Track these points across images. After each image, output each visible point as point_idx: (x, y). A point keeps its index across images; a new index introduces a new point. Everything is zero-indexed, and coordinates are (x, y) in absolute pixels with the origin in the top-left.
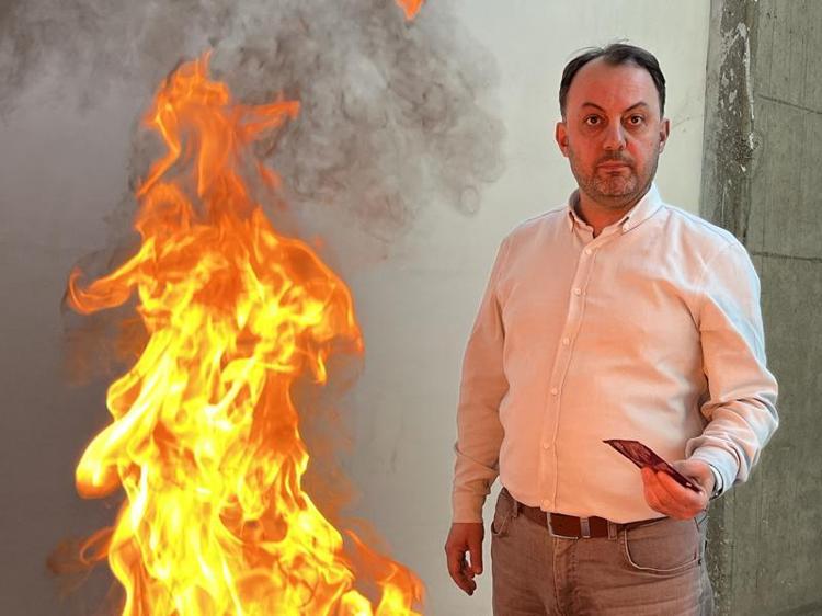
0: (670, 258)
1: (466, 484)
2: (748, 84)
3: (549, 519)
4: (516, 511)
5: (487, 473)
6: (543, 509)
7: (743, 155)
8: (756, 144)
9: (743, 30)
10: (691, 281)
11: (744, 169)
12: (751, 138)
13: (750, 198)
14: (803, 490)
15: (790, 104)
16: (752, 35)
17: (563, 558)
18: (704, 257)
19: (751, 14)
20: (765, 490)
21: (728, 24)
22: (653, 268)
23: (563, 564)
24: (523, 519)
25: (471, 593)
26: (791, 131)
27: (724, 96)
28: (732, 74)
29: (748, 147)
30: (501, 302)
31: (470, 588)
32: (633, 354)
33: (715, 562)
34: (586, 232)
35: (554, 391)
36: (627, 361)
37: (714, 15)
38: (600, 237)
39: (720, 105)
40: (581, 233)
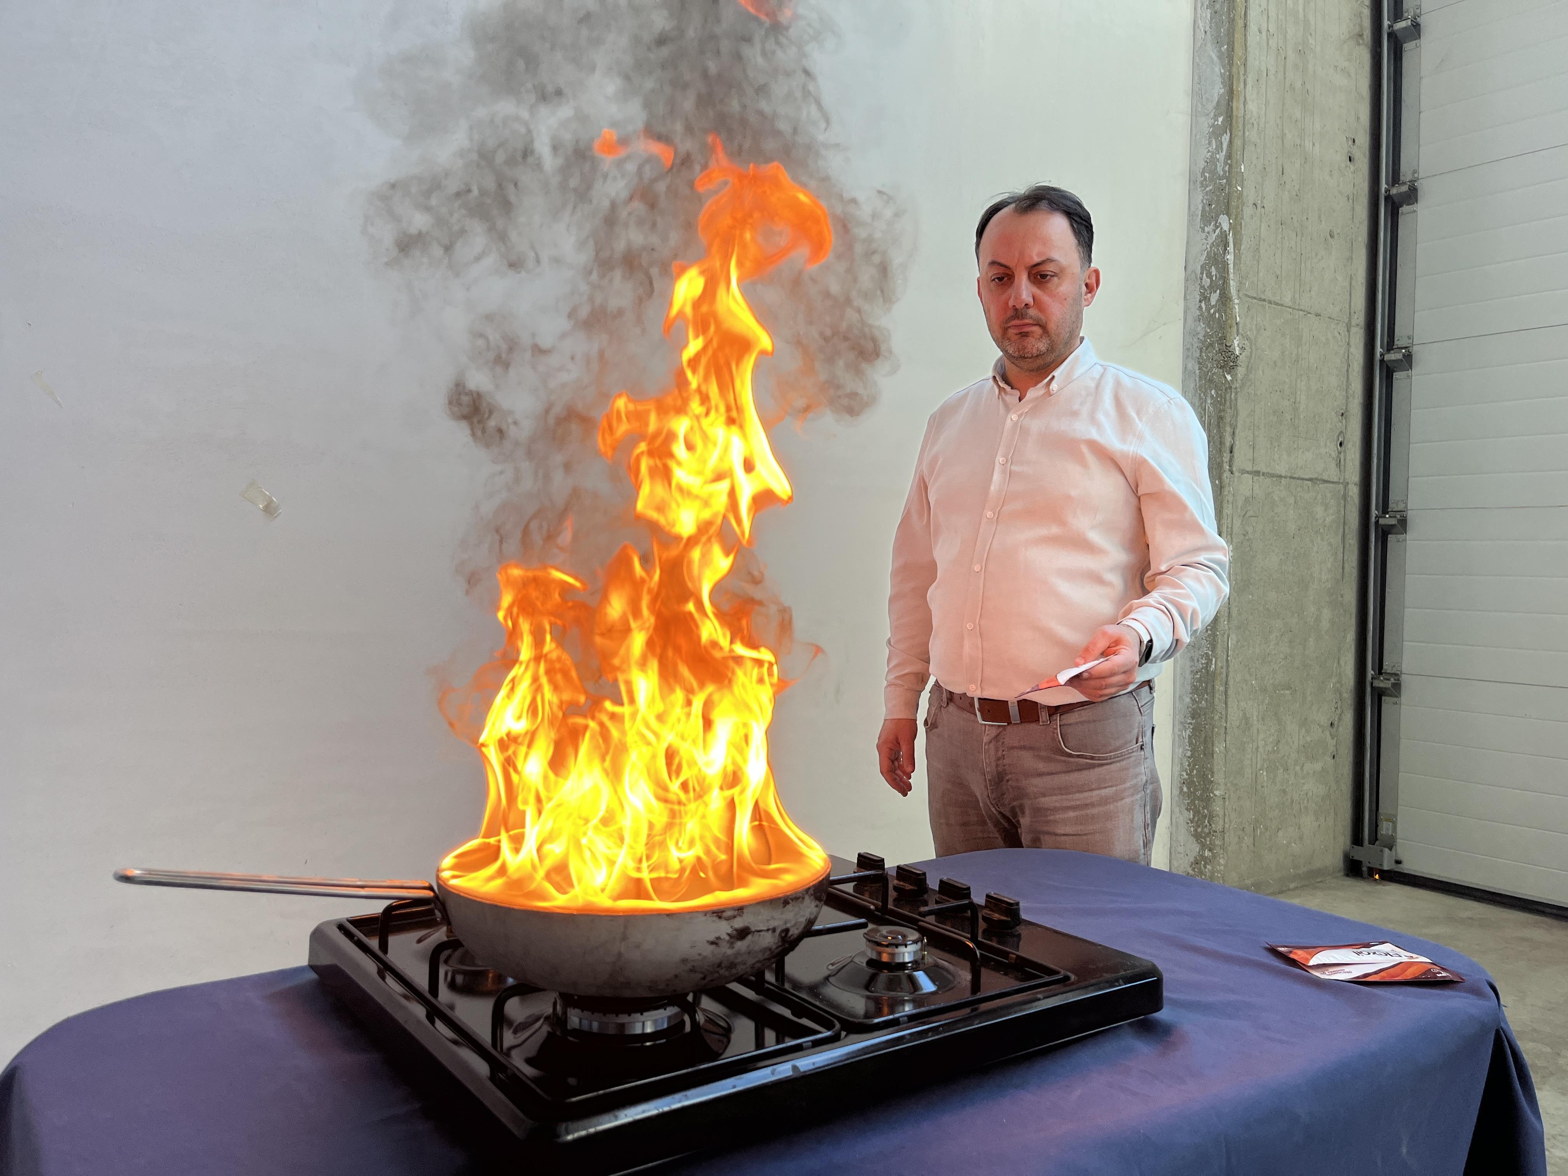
0: (1101, 417)
1: (896, 678)
2: (1232, 282)
3: (977, 705)
4: (945, 700)
5: (917, 667)
6: (969, 694)
7: (1228, 362)
8: (1243, 349)
9: (1225, 222)
10: (1123, 440)
11: (1229, 377)
12: (1236, 342)
13: (1236, 408)
14: (1308, 739)
15: (1282, 305)
16: (1236, 228)
17: (992, 746)
18: (1138, 414)
19: (1233, 204)
20: (1262, 736)
21: (1209, 217)
22: (1082, 429)
23: (992, 752)
24: (952, 708)
25: (905, 794)
26: (1284, 335)
27: (1205, 298)
28: (1214, 273)
29: (1233, 353)
30: (927, 480)
31: (904, 788)
32: (1061, 522)
33: (1206, 816)
34: (1012, 396)
35: (977, 568)
36: (1055, 530)
37: (1192, 209)
38: (1024, 400)
39: (1200, 307)
40: (1008, 398)
